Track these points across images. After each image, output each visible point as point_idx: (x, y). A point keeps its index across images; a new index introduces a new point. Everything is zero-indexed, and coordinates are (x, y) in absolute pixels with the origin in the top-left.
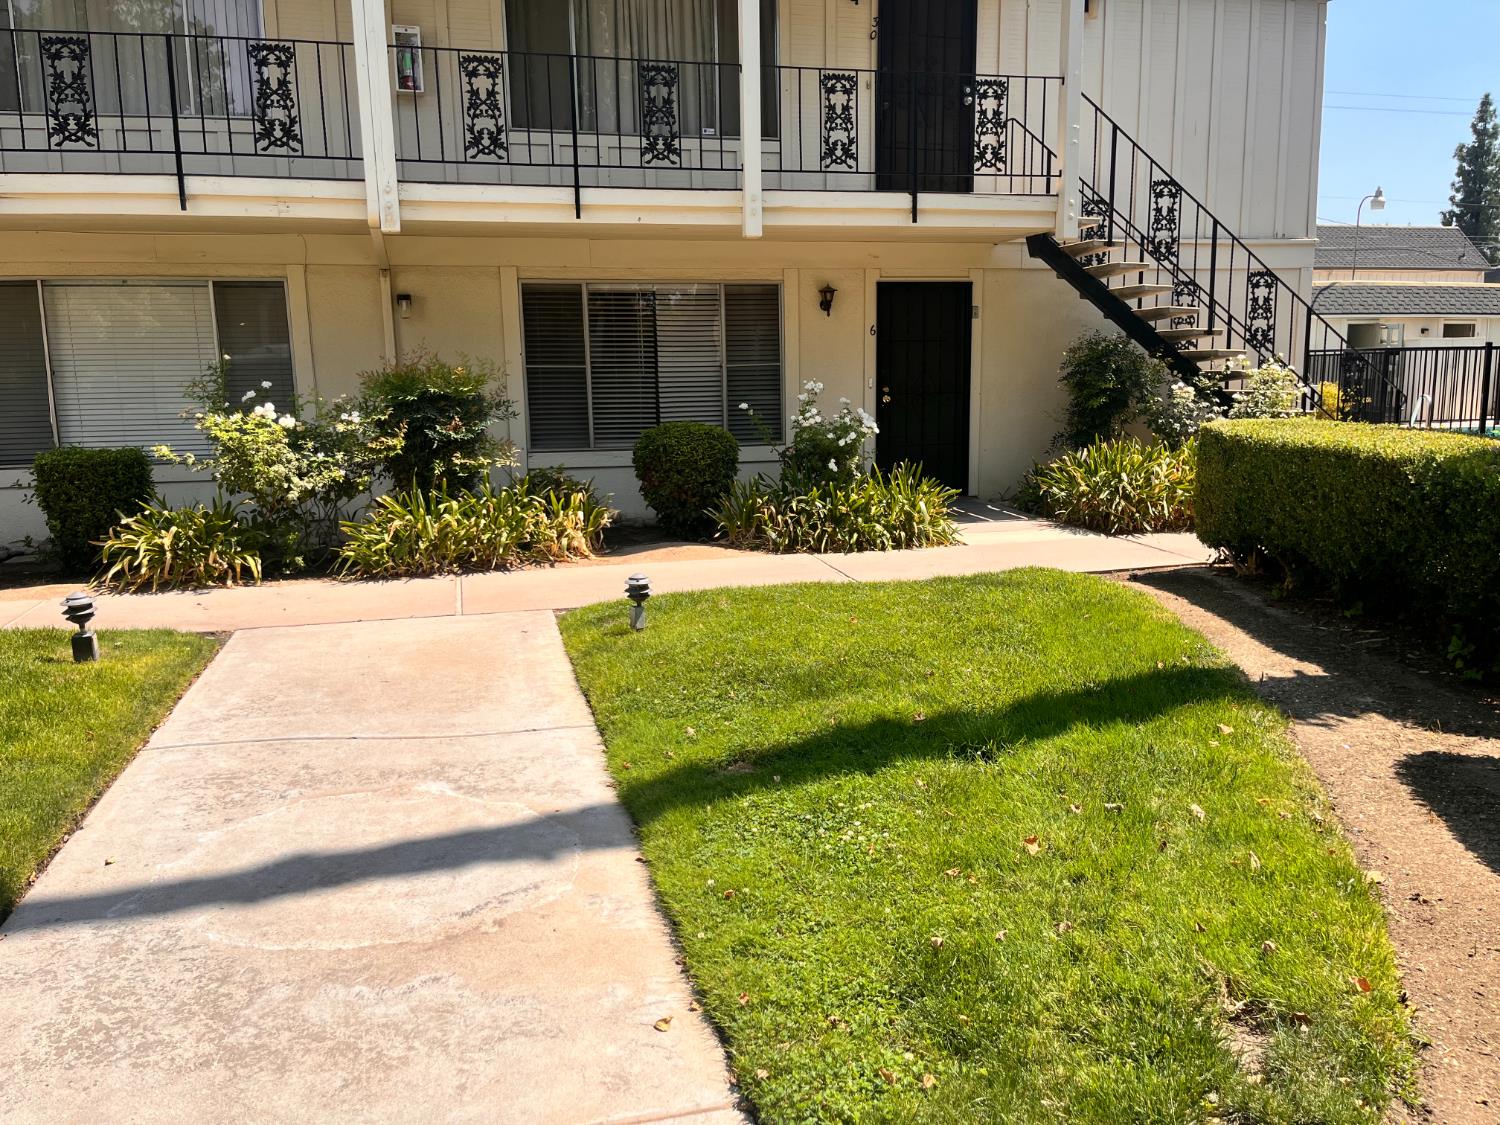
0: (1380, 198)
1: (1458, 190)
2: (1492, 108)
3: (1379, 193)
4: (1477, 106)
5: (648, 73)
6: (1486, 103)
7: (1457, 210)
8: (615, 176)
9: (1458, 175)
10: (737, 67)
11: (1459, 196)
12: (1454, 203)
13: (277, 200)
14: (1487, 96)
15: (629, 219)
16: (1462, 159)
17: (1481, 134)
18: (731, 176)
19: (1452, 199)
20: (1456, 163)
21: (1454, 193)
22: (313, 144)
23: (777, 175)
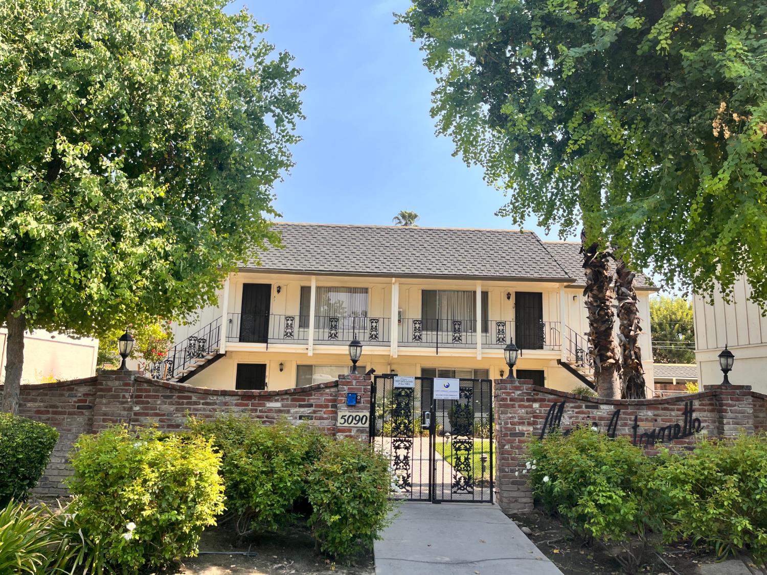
5: (454, 322)
8: (446, 345)
10: (475, 321)
13: (372, 351)
15: (449, 355)
18: (473, 345)
22: (381, 339)
23: (486, 345)
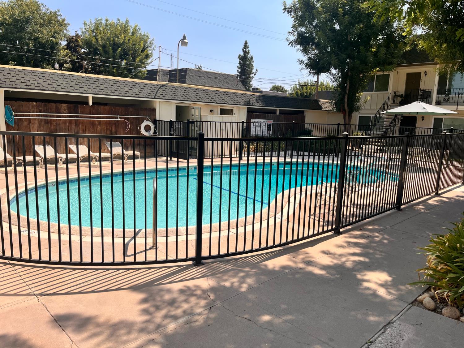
0: (185, 40)
1: (239, 68)
2: (247, 45)
3: (184, 38)
4: (244, 44)
6: (246, 43)
7: (239, 74)
9: (239, 64)
11: (240, 70)
12: (238, 72)
14: (246, 41)
16: (240, 59)
17: (245, 52)
19: (238, 71)
20: (238, 60)
21: (238, 69)
